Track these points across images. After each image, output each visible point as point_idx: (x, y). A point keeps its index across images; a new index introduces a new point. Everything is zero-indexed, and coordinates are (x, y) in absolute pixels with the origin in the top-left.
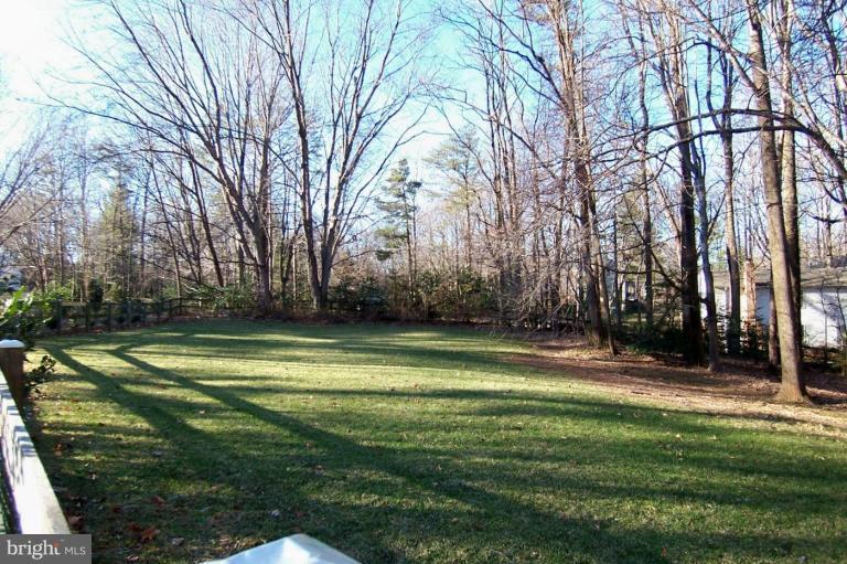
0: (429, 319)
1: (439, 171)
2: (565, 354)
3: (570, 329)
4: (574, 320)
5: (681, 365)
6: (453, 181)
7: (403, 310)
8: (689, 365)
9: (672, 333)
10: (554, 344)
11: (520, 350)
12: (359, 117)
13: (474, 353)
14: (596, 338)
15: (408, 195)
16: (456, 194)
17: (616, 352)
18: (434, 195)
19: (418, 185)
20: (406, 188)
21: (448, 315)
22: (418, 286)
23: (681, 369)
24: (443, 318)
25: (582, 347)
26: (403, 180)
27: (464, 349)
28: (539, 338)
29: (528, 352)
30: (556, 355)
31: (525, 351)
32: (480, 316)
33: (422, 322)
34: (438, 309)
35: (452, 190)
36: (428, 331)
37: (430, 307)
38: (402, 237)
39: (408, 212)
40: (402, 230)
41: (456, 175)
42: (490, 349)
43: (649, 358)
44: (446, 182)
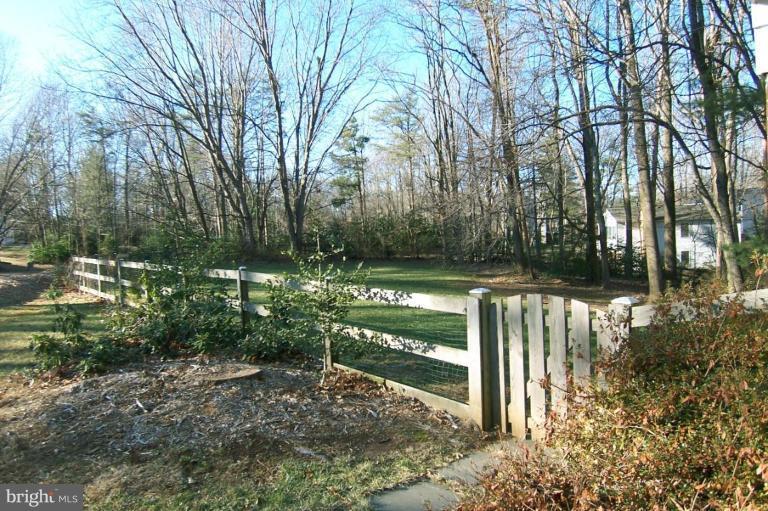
0: (387, 257)
1: (384, 128)
2: (498, 280)
3: (500, 261)
4: (503, 253)
5: (582, 286)
6: (397, 136)
7: (365, 250)
8: (587, 286)
9: (578, 261)
10: (487, 273)
11: (463, 279)
12: (322, 91)
13: (430, 281)
14: (519, 268)
15: (358, 149)
16: (399, 147)
17: (535, 277)
18: (381, 149)
19: (367, 140)
20: (356, 143)
21: (403, 253)
22: (377, 230)
23: (580, 288)
24: (398, 256)
25: (509, 275)
26: (353, 136)
27: (422, 279)
28: (476, 269)
29: (469, 279)
30: (491, 281)
31: (466, 279)
32: (428, 253)
33: (382, 259)
34: (394, 248)
35: (396, 144)
36: (387, 266)
37: (387, 247)
38: (354, 186)
39: (359, 165)
40: (353, 180)
41: (399, 131)
42: (441, 278)
43: (559, 281)
44: (391, 138)
